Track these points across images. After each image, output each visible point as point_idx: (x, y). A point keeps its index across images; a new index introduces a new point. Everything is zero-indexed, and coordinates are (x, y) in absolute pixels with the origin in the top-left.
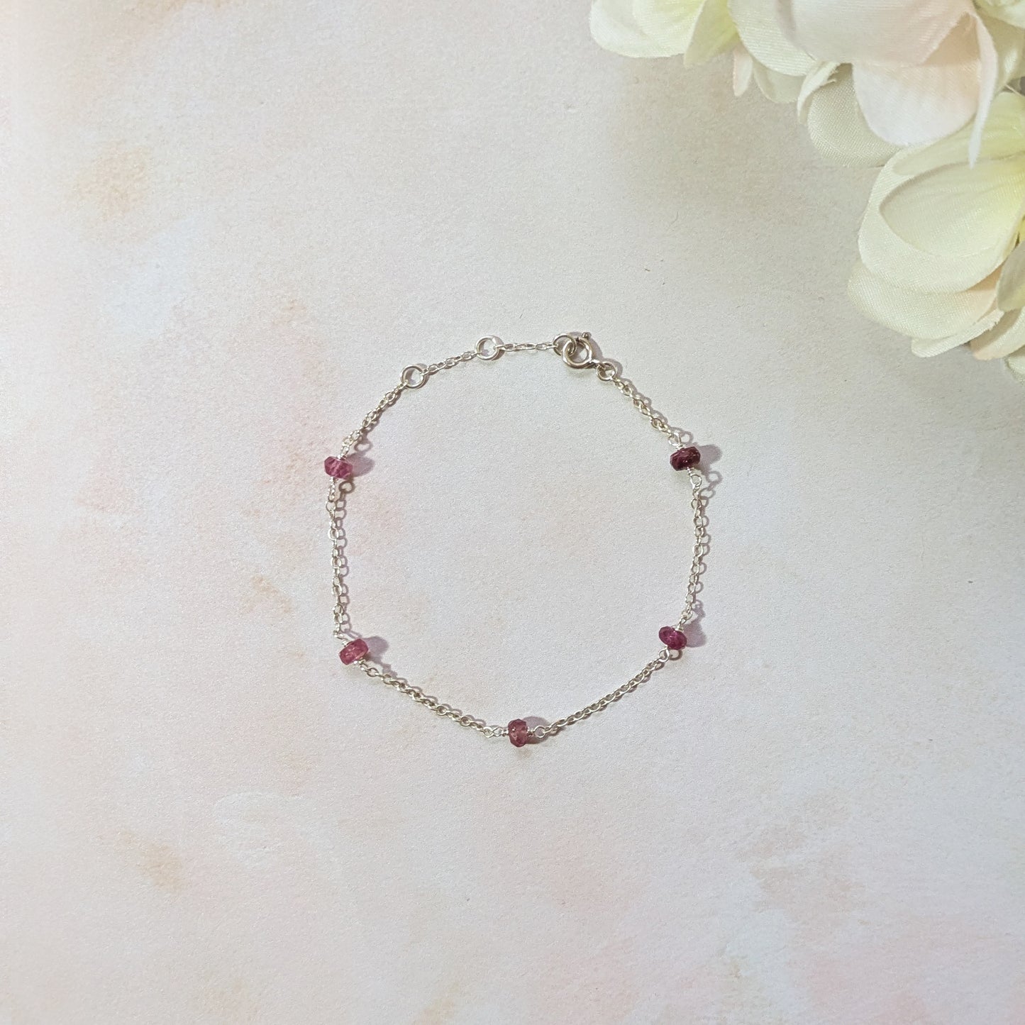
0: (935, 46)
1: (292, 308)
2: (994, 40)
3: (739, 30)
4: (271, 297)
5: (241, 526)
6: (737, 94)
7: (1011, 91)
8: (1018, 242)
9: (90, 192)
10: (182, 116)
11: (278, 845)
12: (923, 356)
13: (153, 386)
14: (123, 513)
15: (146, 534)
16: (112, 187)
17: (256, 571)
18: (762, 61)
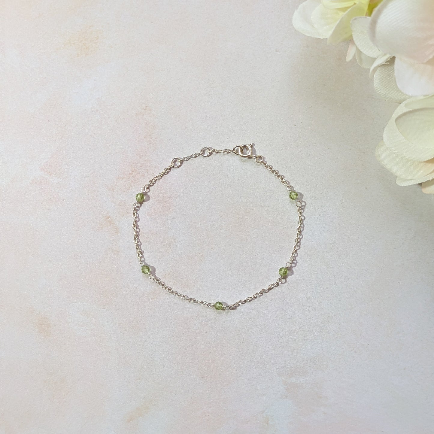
1: (146, 109)
3: (353, 33)
4: (138, 103)
5: (105, 194)
6: (347, 60)
9: (74, 44)
10: (118, 21)
11: (92, 327)
12: (400, 185)
13: (82, 129)
14: (59, 178)
15: (66, 188)
16: (84, 44)
17: (107, 214)
18: (359, 48)
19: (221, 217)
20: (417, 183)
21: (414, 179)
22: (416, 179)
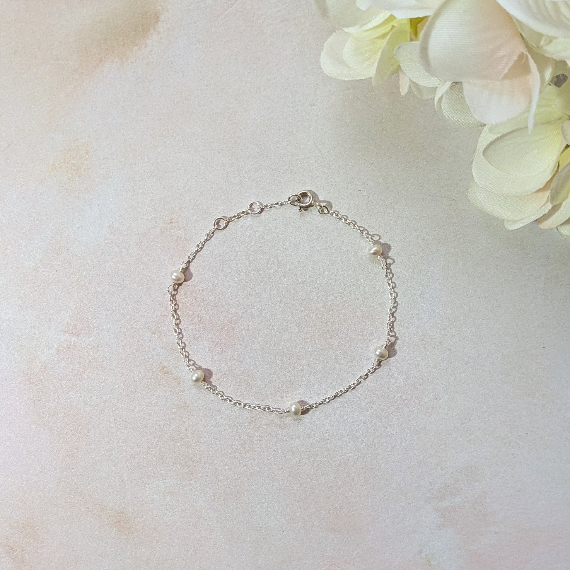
0: (506, 71)
1: (171, 223)
2: (538, 66)
3: (401, 65)
4: (160, 217)
5: (151, 340)
6: (402, 94)
7: (551, 85)
8: (559, 166)
9: (61, 168)
10: (107, 124)
11: (181, 507)
12: (511, 229)
13: (100, 269)
14: (89, 337)
15: (102, 347)
16: (72, 164)
17: (161, 364)
18: (414, 81)
19: (301, 328)
20: (532, 221)
21: (526, 217)
22: (528, 217)
